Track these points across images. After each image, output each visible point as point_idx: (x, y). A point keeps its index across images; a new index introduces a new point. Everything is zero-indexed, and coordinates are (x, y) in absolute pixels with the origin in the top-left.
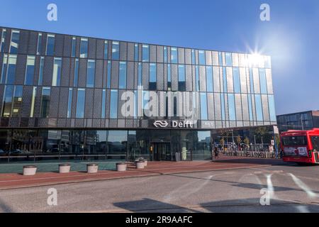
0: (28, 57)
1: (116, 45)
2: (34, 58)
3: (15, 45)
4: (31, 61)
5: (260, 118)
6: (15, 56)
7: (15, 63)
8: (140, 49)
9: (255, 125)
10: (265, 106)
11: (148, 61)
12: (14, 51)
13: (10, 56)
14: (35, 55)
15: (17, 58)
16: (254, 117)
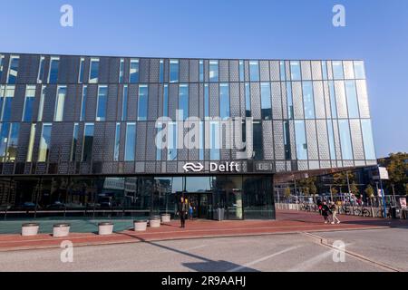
0: (28, 87)
1: (135, 63)
2: (34, 87)
3: (14, 73)
4: (30, 92)
5: (347, 155)
6: (13, 87)
7: (13, 96)
8: (167, 65)
9: (340, 165)
10: (356, 137)
11: (177, 81)
12: (13, 81)
13: (8, 87)
14: (35, 83)
15: (16, 89)
16: (338, 154)
